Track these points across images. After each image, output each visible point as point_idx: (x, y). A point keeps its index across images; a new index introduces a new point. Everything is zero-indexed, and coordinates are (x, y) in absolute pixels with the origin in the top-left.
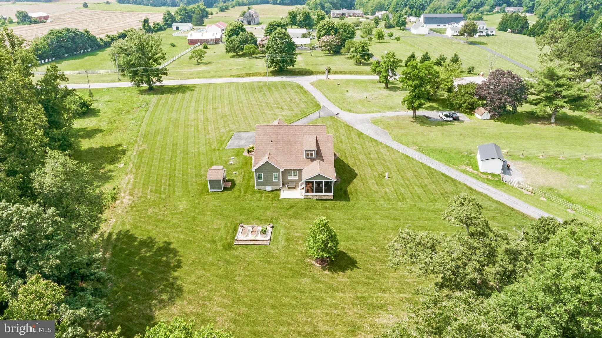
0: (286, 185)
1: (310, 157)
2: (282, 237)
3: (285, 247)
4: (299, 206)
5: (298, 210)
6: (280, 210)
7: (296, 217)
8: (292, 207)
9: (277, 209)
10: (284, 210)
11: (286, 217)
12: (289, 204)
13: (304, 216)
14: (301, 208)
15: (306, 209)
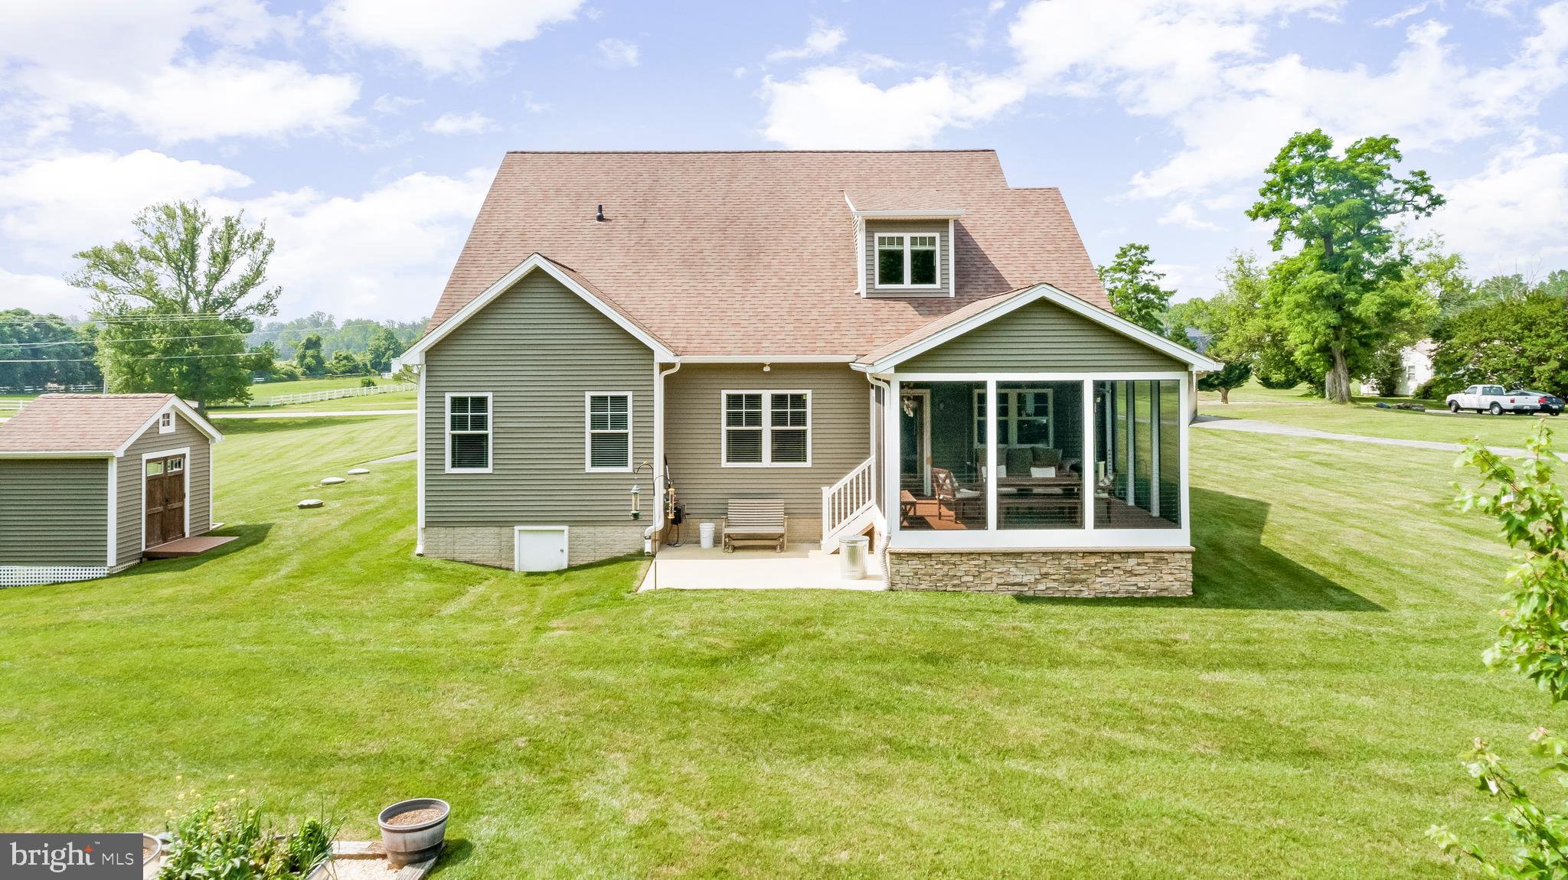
0: (707, 530)
1: (907, 283)
4: (837, 636)
5: (839, 671)
6: (609, 676)
7: (824, 729)
8: (763, 644)
9: (585, 663)
10: (667, 672)
11: (681, 737)
12: (725, 624)
13: (934, 722)
14: (867, 651)
15: (930, 659)
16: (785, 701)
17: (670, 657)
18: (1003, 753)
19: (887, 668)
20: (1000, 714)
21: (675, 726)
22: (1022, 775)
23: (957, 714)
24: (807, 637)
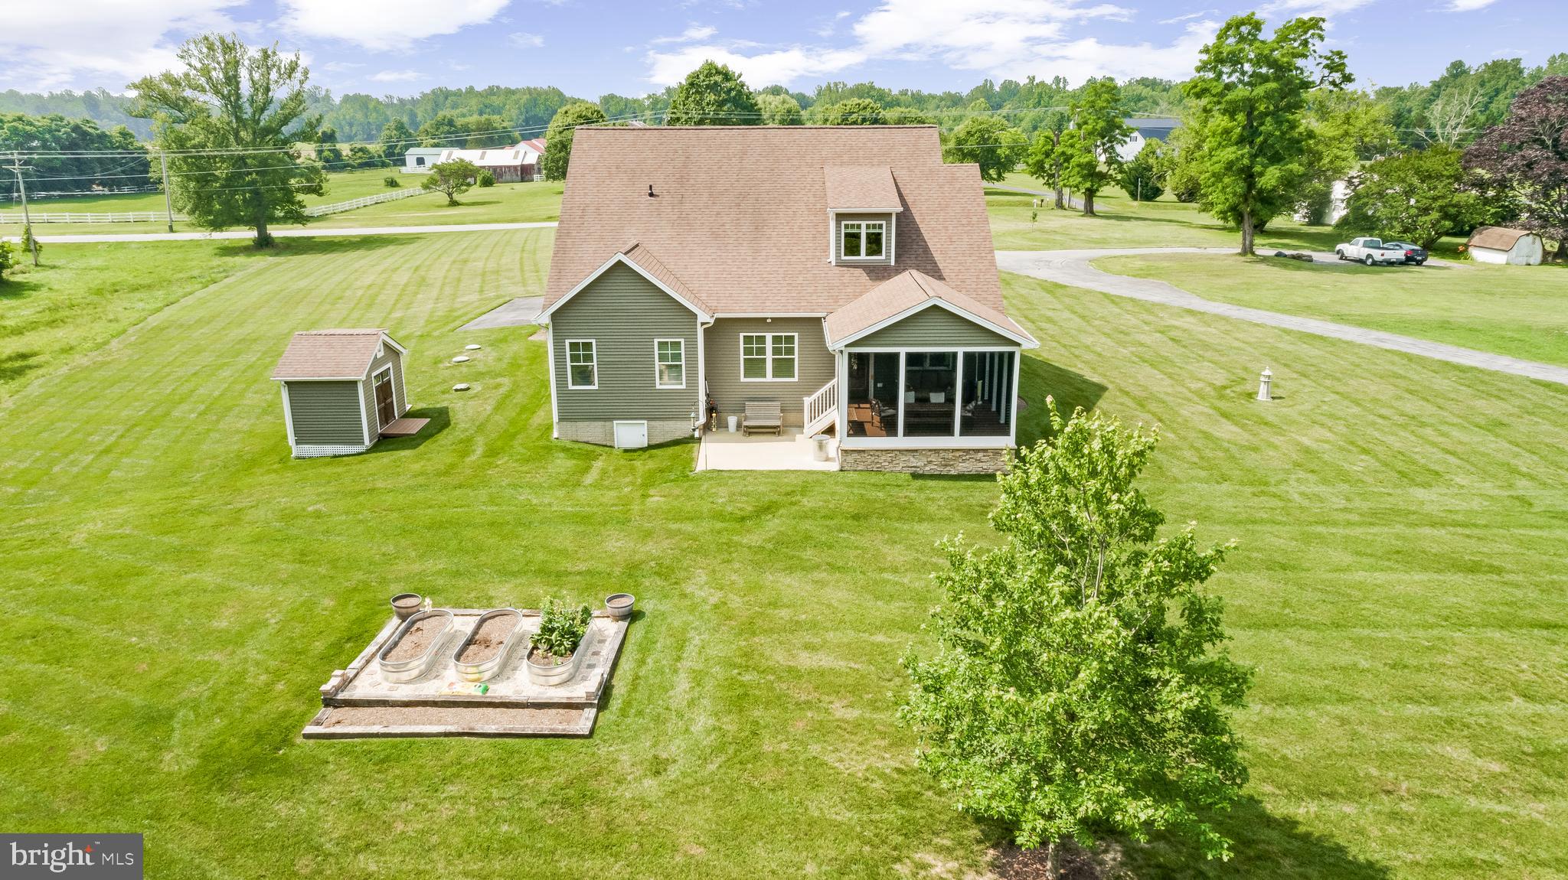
0: (732, 420)
1: (863, 256)
2: (698, 678)
3: (720, 749)
4: (808, 503)
5: (806, 525)
6: (688, 527)
7: (799, 558)
8: (768, 508)
9: (675, 520)
10: (719, 525)
11: (728, 561)
12: (747, 495)
13: (852, 553)
14: (823, 512)
15: (856, 517)
16: (780, 541)
17: (719, 516)
18: (882, 570)
19: (831, 523)
20: (885, 549)
21: (726, 556)
22: (888, 581)
23: (865, 550)
24: (792, 504)
